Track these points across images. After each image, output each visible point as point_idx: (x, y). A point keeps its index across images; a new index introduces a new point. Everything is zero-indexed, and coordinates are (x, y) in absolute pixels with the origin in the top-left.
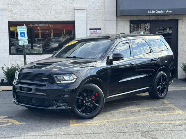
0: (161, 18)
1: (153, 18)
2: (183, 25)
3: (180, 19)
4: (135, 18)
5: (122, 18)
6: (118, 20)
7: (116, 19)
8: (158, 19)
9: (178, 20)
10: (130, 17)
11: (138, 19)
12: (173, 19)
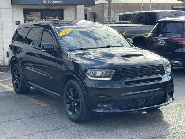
0: (50, 7)
1: (43, 7)
2: (68, 14)
3: (65, 9)
4: (28, 7)
5: (16, 6)
6: (13, 8)
7: (11, 8)
8: (47, 8)
9: (63, 9)
10: (23, 5)
11: (30, 8)
12: (59, 8)
